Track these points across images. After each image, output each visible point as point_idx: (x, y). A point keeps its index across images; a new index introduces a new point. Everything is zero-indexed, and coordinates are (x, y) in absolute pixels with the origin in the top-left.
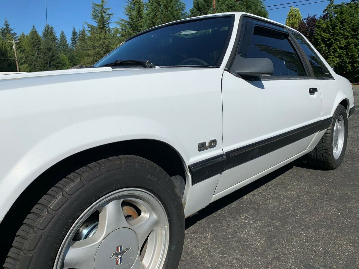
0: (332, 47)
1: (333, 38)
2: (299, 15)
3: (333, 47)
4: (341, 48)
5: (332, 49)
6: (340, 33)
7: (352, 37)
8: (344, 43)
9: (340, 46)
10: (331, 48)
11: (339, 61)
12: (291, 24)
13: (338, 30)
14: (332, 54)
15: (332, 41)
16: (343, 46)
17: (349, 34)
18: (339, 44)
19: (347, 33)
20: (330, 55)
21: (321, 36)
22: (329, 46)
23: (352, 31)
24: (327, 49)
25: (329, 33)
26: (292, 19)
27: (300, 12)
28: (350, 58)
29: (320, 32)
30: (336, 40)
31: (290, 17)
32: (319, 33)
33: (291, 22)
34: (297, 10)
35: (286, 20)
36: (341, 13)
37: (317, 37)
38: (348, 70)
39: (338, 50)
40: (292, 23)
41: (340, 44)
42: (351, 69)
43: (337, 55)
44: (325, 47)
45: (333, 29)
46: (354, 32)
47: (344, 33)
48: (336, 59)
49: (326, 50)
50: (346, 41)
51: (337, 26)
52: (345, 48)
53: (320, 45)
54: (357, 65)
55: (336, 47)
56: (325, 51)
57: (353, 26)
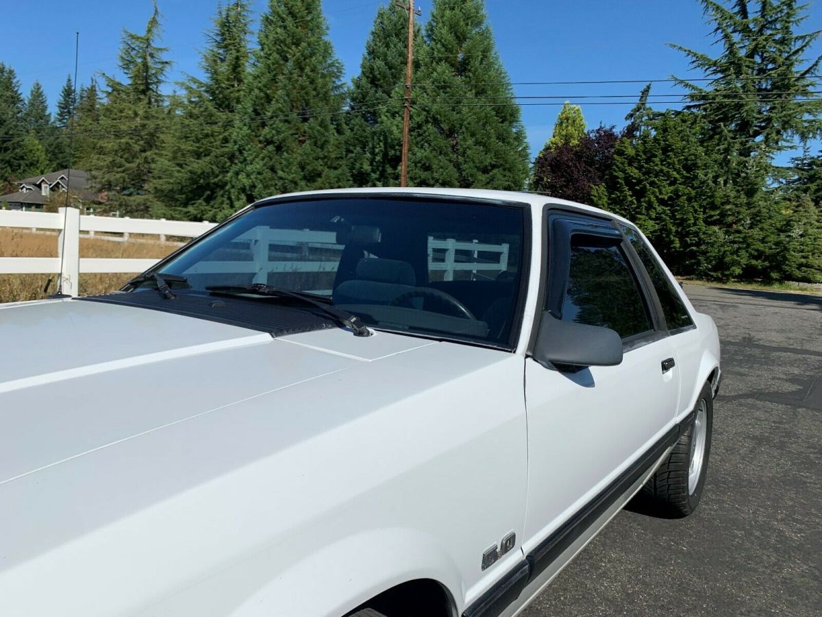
0: (645, 197)
1: (647, 179)
2: (581, 120)
3: (647, 199)
4: (662, 202)
5: (645, 202)
6: (661, 171)
7: (683, 182)
8: (667, 191)
9: (660, 197)
10: (642, 200)
11: (657, 227)
12: (564, 138)
13: (657, 165)
14: (644, 211)
15: (645, 186)
16: (666, 197)
17: (677, 176)
18: (658, 194)
19: (675, 173)
20: (640, 213)
21: (624, 171)
22: (639, 194)
23: (684, 170)
24: (635, 201)
25: (640, 168)
26: (567, 126)
27: (582, 115)
28: (678, 225)
29: (623, 164)
30: (653, 183)
31: (562, 123)
32: (620, 165)
33: (564, 133)
34: (578, 110)
35: (554, 127)
36: (665, 130)
37: (616, 174)
38: (675, 247)
39: (656, 204)
40: (566, 136)
41: (661, 193)
42: (680, 247)
43: (653, 215)
44: (631, 196)
45: (648, 160)
46: (688, 172)
47: (668, 172)
48: (652, 222)
49: (633, 203)
50: (672, 188)
51: (656, 156)
52: (671, 202)
53: (622, 192)
54: (691, 240)
55: (653, 199)
56: (631, 205)
57: (686, 159)
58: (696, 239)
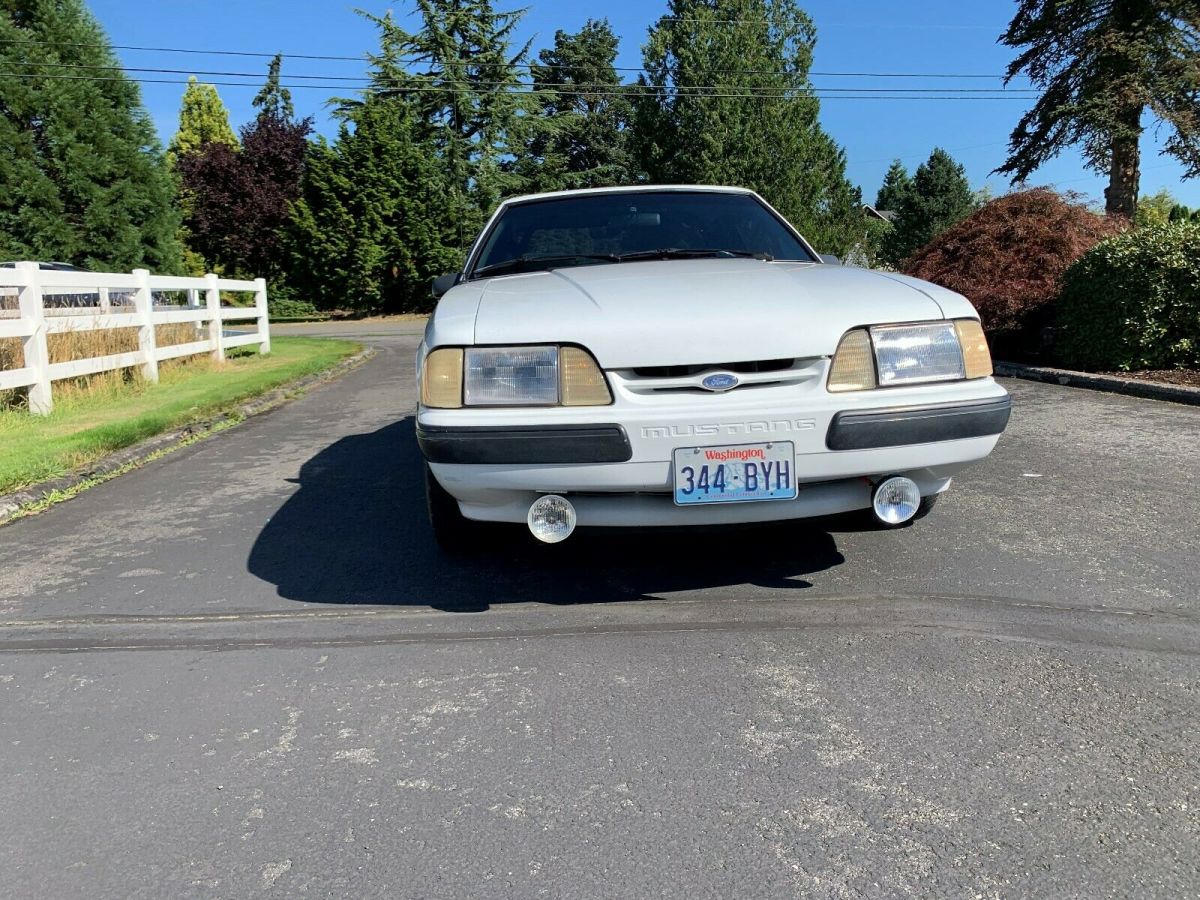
0: (364, 214)
1: (362, 191)
2: (220, 106)
3: (369, 217)
4: (387, 220)
5: (367, 221)
6: (379, 179)
7: (407, 193)
8: (390, 206)
9: (384, 213)
10: (363, 218)
11: (384, 253)
12: (199, 132)
13: (372, 171)
14: (367, 233)
15: (362, 200)
16: (391, 214)
17: (398, 185)
18: (380, 210)
19: (395, 181)
20: (362, 236)
21: (329, 181)
22: (358, 210)
23: (406, 177)
24: (352, 220)
25: (349, 176)
26: (200, 115)
27: (220, 99)
28: (413, 249)
29: (325, 171)
30: (370, 196)
31: (190, 109)
32: (321, 173)
33: (197, 124)
34: (212, 91)
35: (179, 115)
36: (370, 125)
37: (317, 184)
38: (413, 278)
39: (380, 224)
40: (202, 129)
41: (384, 209)
42: (420, 277)
43: (379, 238)
44: (348, 214)
45: (359, 165)
46: (410, 180)
47: (387, 180)
48: (378, 247)
49: (350, 223)
50: (395, 201)
51: (367, 159)
52: (398, 219)
53: (334, 208)
54: (431, 267)
55: (376, 216)
56: (347, 226)
57: (405, 164)
58: (437, 265)
